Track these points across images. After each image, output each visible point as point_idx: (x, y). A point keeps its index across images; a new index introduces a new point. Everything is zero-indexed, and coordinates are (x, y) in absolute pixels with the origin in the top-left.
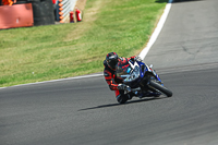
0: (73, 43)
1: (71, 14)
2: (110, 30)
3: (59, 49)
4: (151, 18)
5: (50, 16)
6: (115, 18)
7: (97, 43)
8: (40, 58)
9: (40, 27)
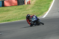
0: (28, 10)
1: (28, 2)
2: (38, 7)
3: (25, 12)
4: (49, 3)
5: (22, 3)
6: (40, 3)
7: (35, 10)
8: (19, 14)
9: (19, 6)
